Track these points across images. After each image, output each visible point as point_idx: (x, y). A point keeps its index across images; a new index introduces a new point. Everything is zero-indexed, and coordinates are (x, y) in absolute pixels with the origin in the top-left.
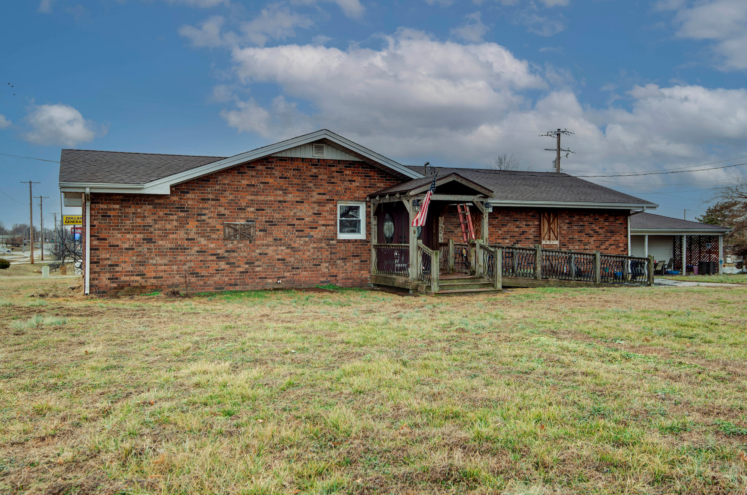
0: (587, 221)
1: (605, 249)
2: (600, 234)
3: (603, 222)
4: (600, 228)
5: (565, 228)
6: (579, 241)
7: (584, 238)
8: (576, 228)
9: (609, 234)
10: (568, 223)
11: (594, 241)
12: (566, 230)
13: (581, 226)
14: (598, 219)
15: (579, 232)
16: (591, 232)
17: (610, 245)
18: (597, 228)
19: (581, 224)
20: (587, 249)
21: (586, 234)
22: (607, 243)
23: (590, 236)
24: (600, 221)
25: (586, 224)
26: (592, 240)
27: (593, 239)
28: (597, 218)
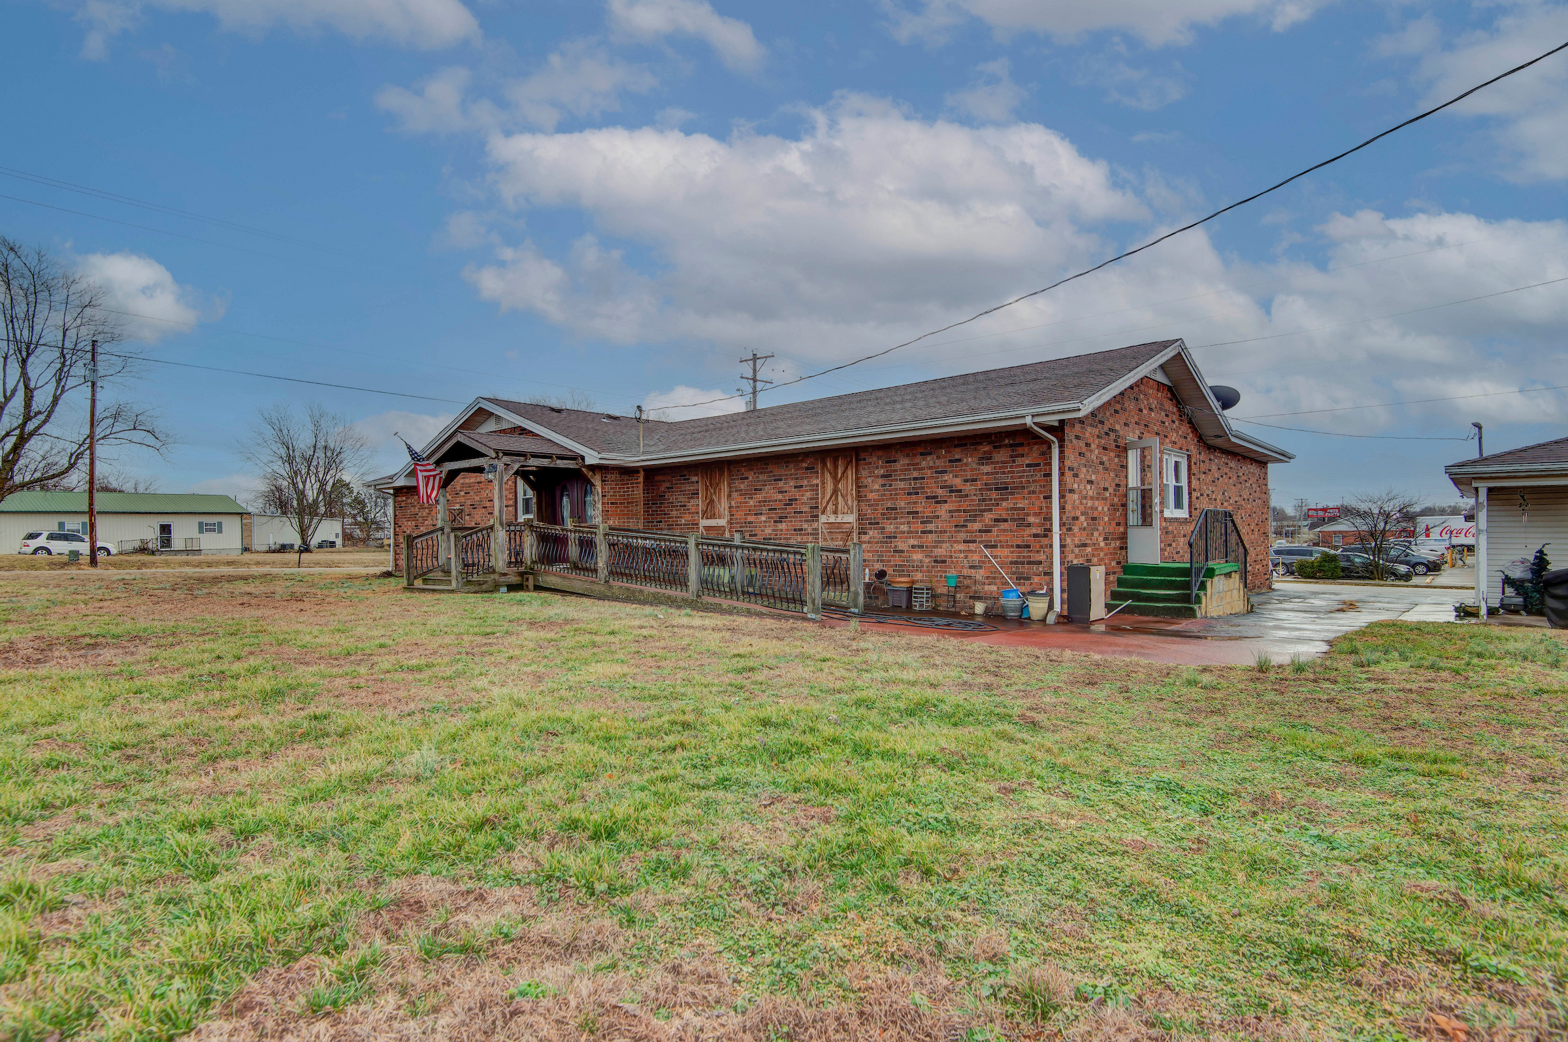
0: (931, 468)
1: (980, 531)
2: (967, 496)
3: (975, 466)
4: (966, 481)
5: (877, 487)
6: (909, 513)
7: (922, 506)
8: (902, 485)
9: (994, 495)
10: (883, 476)
11: (950, 511)
12: (878, 490)
13: (915, 479)
14: (959, 460)
15: (909, 494)
16: (940, 492)
17: (996, 520)
18: (958, 482)
19: (915, 474)
20: (931, 532)
21: (927, 498)
22: (988, 517)
23: (937, 502)
24: (966, 465)
25: (929, 473)
26: (943, 510)
27: (946, 507)
28: (957, 457)
